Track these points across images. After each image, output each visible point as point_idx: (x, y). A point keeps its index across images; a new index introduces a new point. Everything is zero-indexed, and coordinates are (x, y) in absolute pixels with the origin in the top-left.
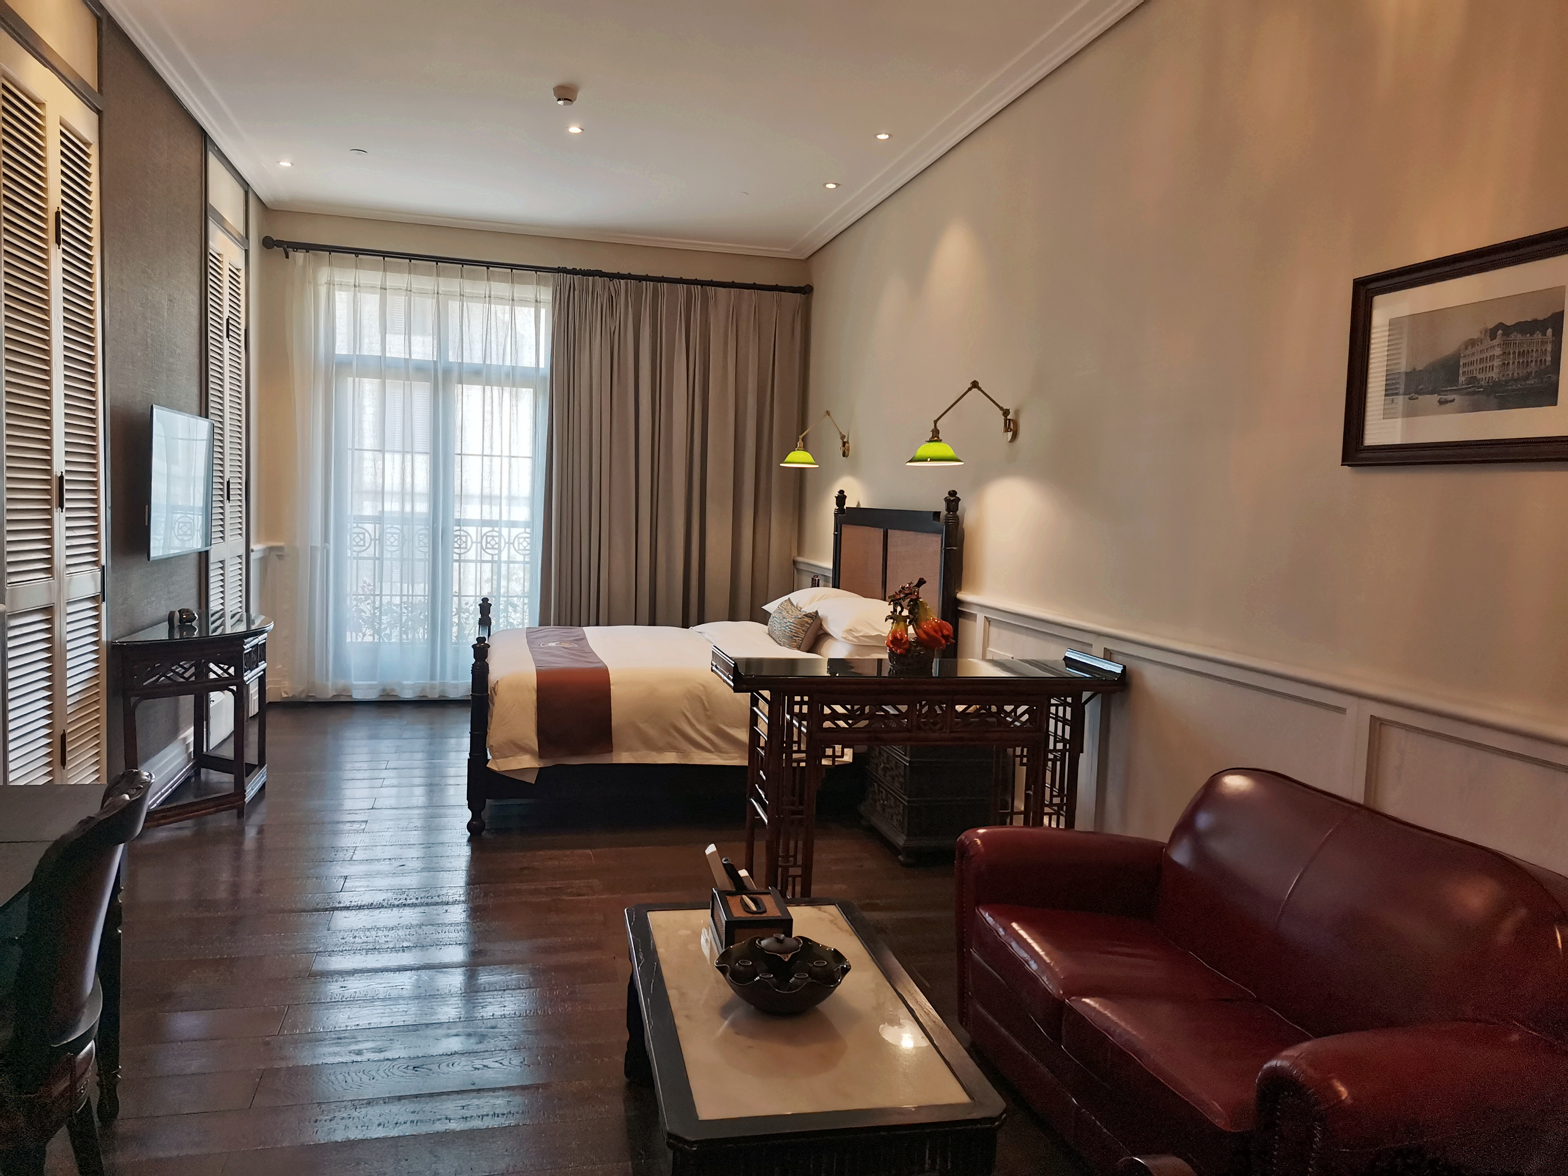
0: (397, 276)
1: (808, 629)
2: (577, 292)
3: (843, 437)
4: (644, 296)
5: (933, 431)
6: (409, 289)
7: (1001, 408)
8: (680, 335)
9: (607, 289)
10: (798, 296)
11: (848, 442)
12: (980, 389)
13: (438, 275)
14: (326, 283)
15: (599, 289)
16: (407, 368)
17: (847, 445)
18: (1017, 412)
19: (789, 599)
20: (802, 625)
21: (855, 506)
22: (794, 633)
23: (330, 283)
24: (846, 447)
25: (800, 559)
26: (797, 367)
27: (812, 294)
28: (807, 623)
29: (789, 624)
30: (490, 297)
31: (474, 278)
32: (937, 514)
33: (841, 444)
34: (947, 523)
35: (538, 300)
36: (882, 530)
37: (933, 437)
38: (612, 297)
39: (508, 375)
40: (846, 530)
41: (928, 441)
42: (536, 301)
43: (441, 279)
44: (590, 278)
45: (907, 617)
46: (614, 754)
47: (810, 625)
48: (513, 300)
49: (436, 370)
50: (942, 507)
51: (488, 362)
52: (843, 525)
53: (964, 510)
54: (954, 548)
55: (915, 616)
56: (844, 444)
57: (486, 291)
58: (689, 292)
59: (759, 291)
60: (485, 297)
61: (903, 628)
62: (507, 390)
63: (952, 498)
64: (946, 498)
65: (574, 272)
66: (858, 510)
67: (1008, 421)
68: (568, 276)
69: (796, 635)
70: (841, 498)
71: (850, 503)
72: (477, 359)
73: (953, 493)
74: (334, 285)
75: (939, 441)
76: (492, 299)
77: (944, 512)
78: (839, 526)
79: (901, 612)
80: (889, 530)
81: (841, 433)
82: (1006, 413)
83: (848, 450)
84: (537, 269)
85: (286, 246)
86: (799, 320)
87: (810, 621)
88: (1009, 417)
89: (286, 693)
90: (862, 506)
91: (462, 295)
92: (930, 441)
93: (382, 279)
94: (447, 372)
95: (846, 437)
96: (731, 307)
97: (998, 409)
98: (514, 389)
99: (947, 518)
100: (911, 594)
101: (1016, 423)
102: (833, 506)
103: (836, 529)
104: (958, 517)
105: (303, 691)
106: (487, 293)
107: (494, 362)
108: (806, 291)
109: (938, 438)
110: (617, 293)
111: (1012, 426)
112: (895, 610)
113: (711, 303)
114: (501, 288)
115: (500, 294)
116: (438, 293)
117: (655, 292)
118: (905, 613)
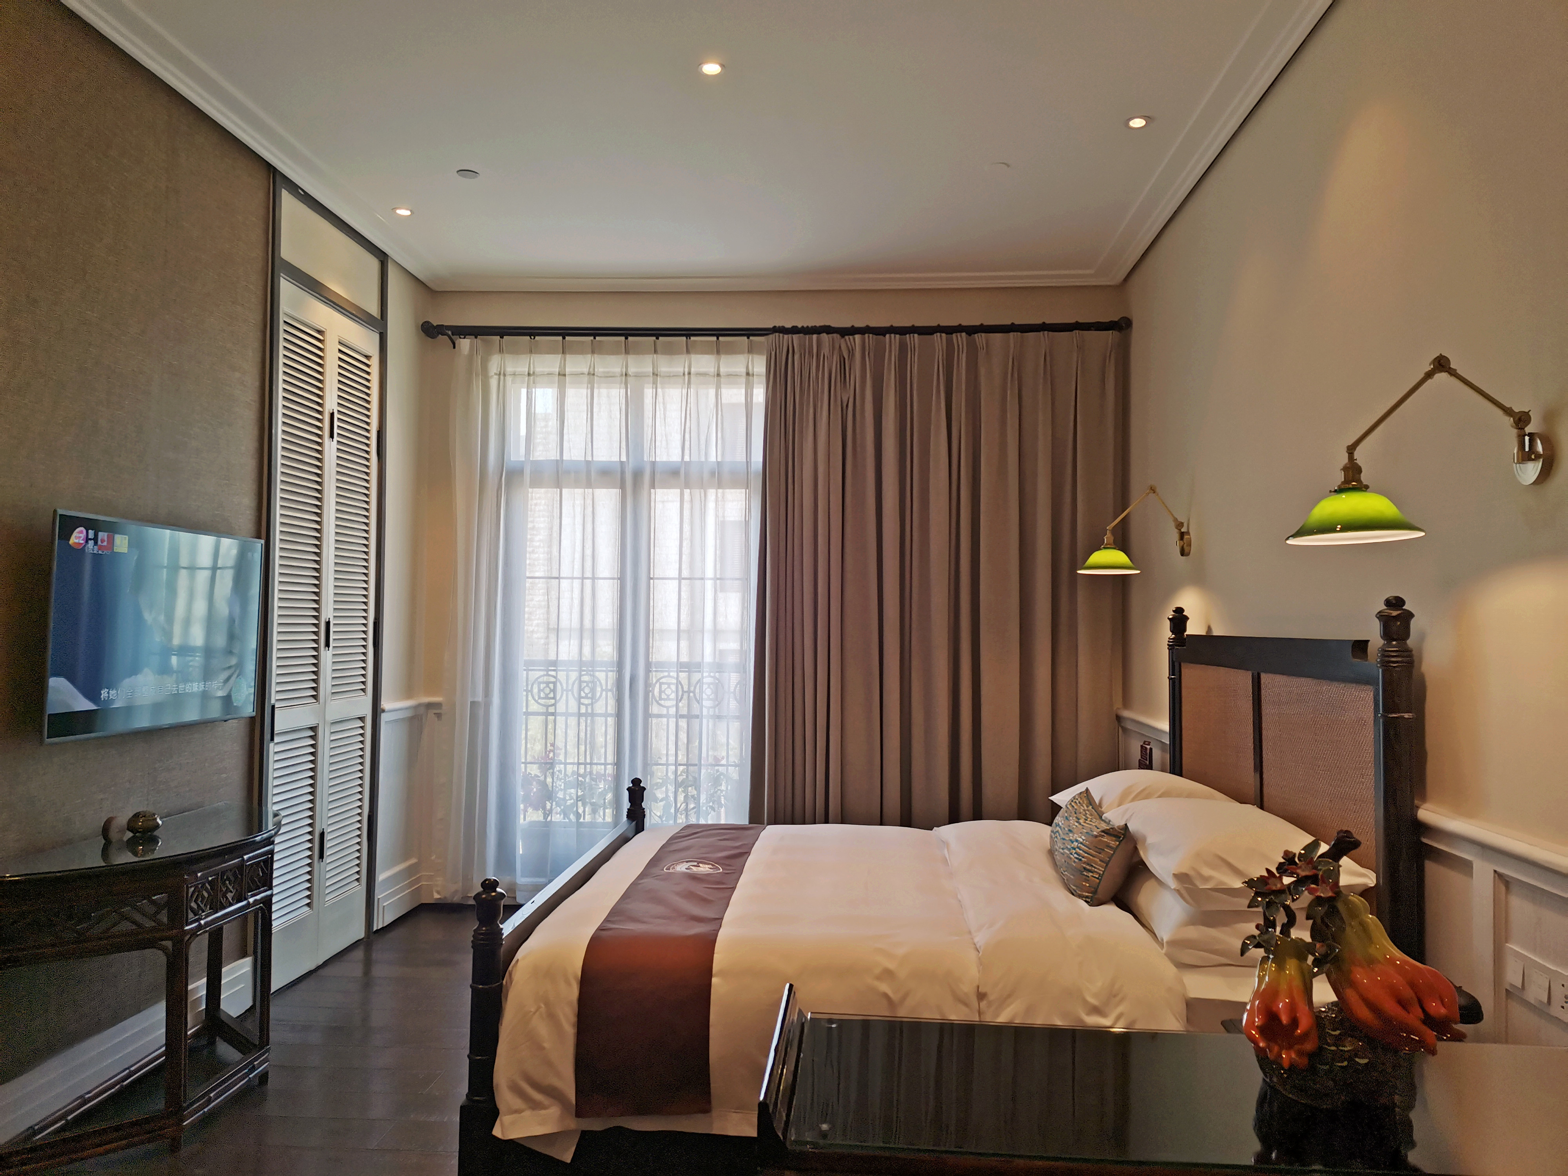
0: (579, 358)
1: (1110, 858)
2: (797, 357)
3: (1180, 525)
4: (887, 354)
5: (1345, 469)
6: (592, 373)
7: (1508, 411)
8: (938, 403)
9: (836, 352)
10: (1110, 336)
11: (1188, 533)
12: (1453, 373)
13: (627, 352)
14: (496, 374)
15: (826, 350)
16: (588, 473)
17: (1186, 537)
18: (1550, 417)
19: (1087, 790)
20: (1100, 851)
21: (1204, 634)
22: (1085, 863)
23: (502, 374)
24: (1185, 539)
25: (1126, 714)
26: (1110, 432)
27: (1131, 331)
28: (1108, 846)
29: (1076, 844)
30: (689, 373)
31: (670, 351)
32: (1360, 647)
33: (1176, 536)
34: (1385, 664)
35: (751, 372)
36: (1249, 674)
37: (1347, 481)
38: (844, 359)
39: (712, 474)
40: (1191, 673)
41: (1335, 491)
42: (748, 374)
43: (631, 358)
44: (815, 336)
45: (1309, 948)
46: (715, 1113)
47: (1115, 850)
48: (718, 375)
49: (623, 473)
50: (1373, 633)
51: (687, 458)
52: (1182, 664)
53: (1422, 637)
54: (1406, 716)
55: (1331, 948)
56: (1182, 535)
57: (684, 367)
58: (950, 344)
59: (1050, 333)
60: (684, 374)
61: (1297, 983)
62: (712, 493)
63: (1395, 613)
64: (1380, 612)
65: (794, 330)
66: (1208, 640)
67: (1527, 438)
68: (786, 336)
69: (1088, 867)
70: (1179, 620)
71: (1193, 628)
72: (674, 456)
73: (1396, 603)
74: (505, 375)
75: (1362, 488)
76: (692, 376)
77: (1376, 641)
78: (1176, 664)
79: (1286, 930)
80: (1263, 676)
81: (1176, 520)
82: (1521, 420)
83: (1190, 545)
84: (749, 333)
85: (450, 333)
86: (1112, 368)
87: (1113, 843)
88: (1528, 430)
89: (438, 893)
90: (1216, 632)
91: (655, 374)
92: (1340, 490)
93: (561, 363)
94: (637, 475)
95: (1185, 525)
96: (1011, 361)
97: (1499, 412)
98: (720, 491)
99: (1384, 653)
100: (1314, 879)
101: (1548, 442)
102: (1166, 633)
103: (1172, 670)
104: (1411, 651)
105: (456, 891)
106: (687, 370)
107: (695, 458)
108: (1122, 326)
109: (1359, 481)
110: (851, 352)
111: (1540, 448)
112: (1270, 923)
113: (982, 354)
114: (703, 363)
115: (703, 370)
116: (626, 375)
117: (903, 347)
118: (1301, 933)
